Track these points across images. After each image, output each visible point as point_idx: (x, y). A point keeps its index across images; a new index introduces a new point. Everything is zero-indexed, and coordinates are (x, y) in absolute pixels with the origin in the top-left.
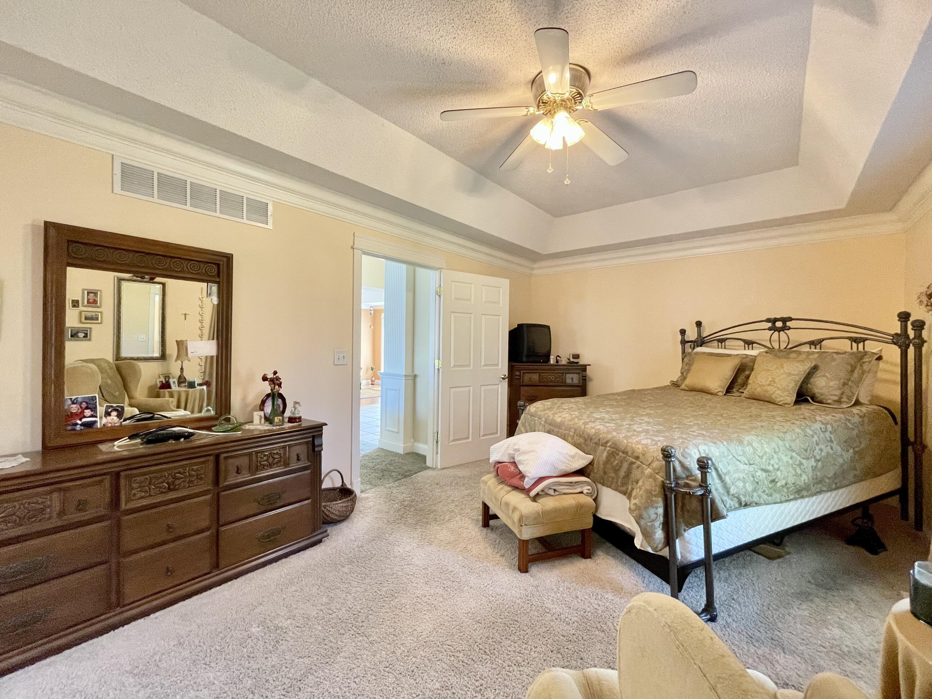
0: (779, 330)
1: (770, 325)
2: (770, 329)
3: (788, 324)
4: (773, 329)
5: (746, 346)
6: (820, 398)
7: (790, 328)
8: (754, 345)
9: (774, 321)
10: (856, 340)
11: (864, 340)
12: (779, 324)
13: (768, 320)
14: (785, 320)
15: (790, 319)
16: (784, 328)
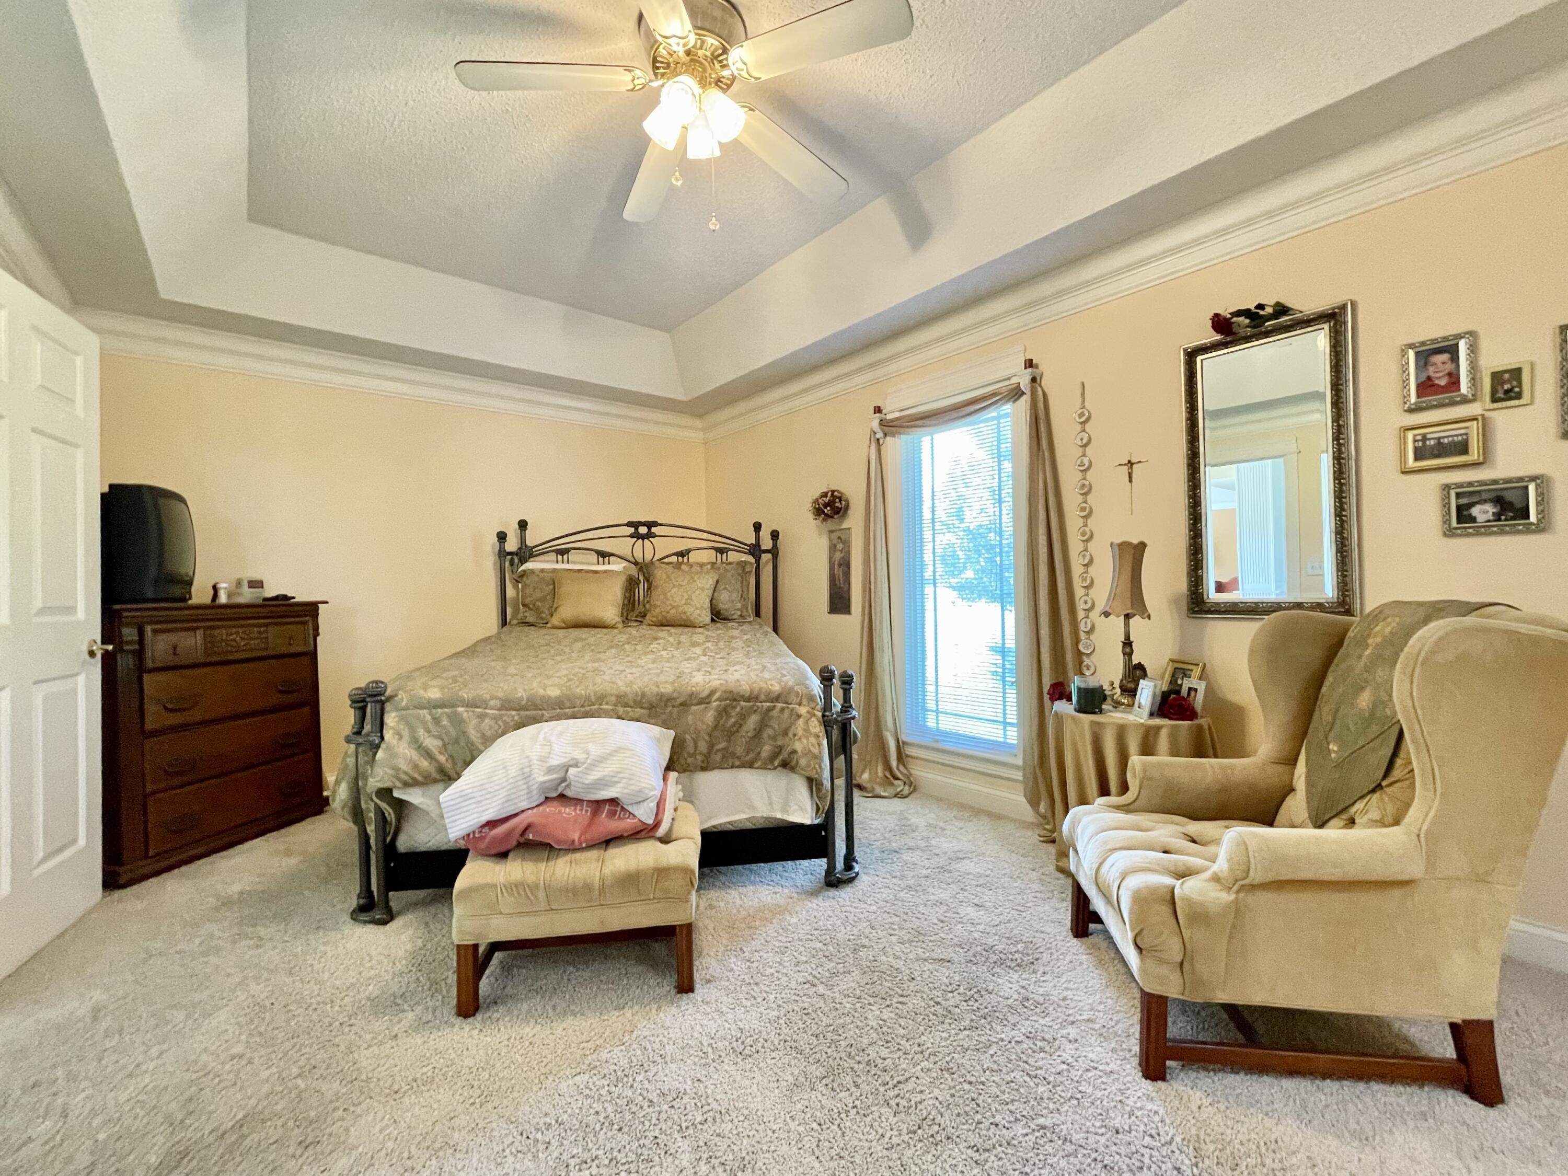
0: (643, 537)
1: (632, 530)
2: (632, 536)
3: (653, 530)
4: (637, 536)
5: (601, 559)
6: (725, 614)
7: (654, 536)
8: (612, 558)
9: (635, 525)
10: (720, 551)
11: (728, 550)
12: (643, 530)
13: (630, 524)
14: (650, 525)
15: (655, 524)
16: (650, 535)
